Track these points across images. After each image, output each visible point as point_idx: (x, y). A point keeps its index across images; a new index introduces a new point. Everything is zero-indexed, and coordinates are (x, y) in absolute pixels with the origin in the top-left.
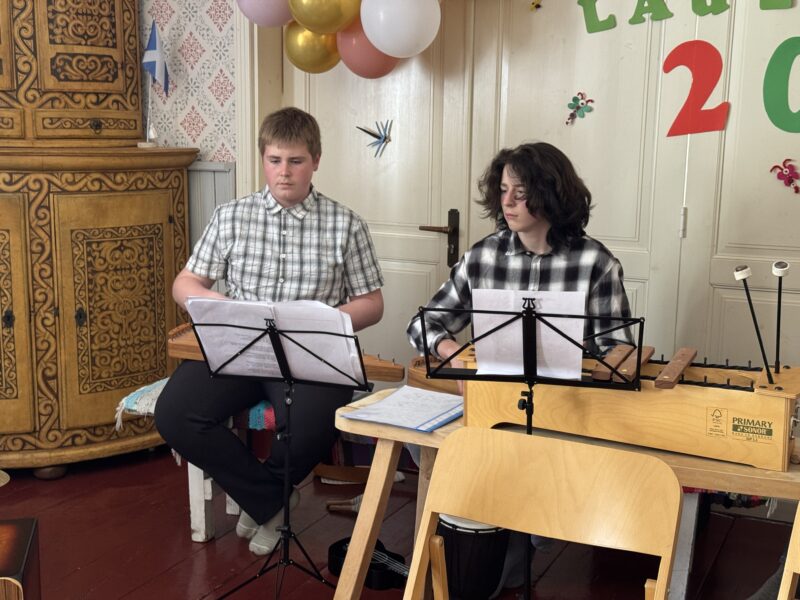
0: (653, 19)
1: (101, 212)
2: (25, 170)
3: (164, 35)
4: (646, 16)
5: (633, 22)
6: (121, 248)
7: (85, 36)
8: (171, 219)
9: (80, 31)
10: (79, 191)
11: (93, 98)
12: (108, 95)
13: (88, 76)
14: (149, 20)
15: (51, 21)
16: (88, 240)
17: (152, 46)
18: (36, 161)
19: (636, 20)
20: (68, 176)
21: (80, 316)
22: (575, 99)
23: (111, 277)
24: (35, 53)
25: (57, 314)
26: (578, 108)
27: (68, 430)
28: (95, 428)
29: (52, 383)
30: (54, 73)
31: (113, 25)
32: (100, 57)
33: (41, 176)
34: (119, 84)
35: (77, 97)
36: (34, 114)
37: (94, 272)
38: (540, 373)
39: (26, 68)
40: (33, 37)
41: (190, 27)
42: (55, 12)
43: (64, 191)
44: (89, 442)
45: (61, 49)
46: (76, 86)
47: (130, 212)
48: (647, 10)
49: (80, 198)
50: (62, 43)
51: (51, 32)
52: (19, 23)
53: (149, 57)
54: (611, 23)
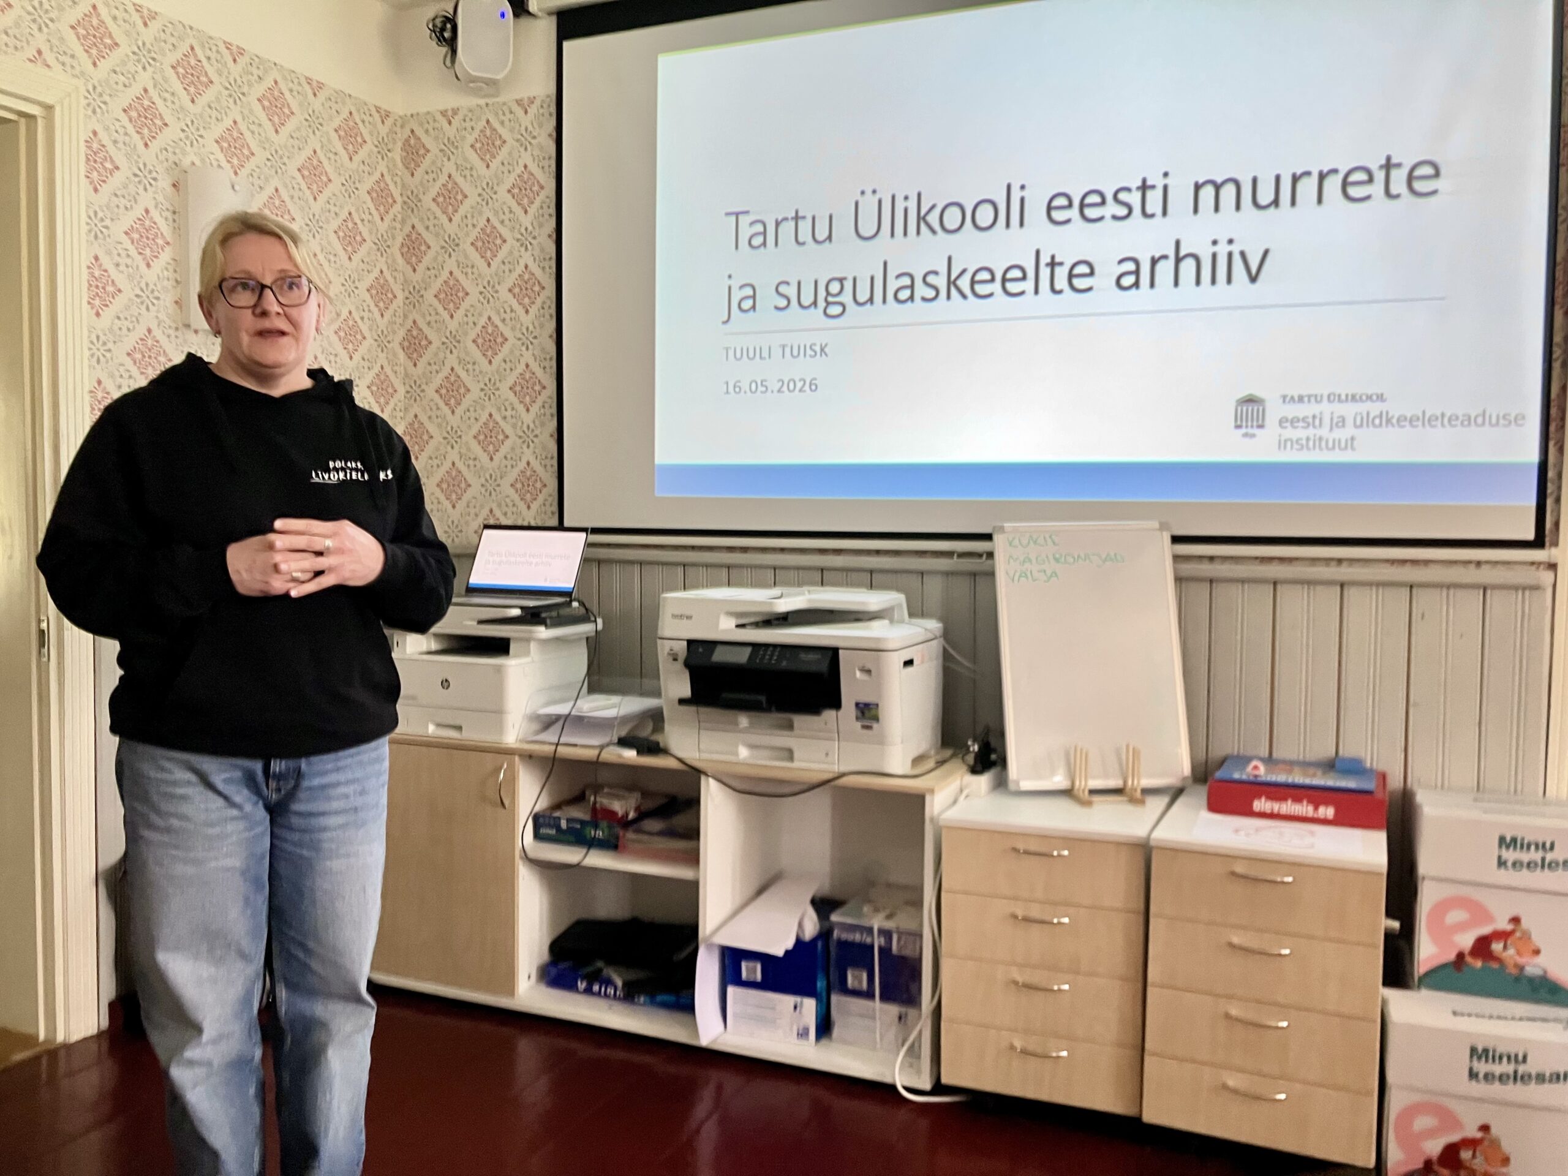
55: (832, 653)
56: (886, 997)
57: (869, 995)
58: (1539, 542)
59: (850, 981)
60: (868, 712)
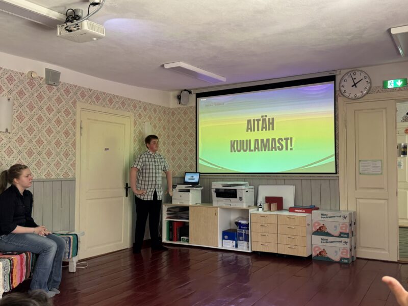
55: (236, 190)
56: (245, 241)
57: (242, 240)
58: (336, 173)
59: (240, 239)
60: (241, 198)
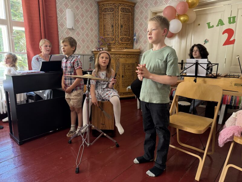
0: (221, 25)
1: (126, 61)
2: (116, 54)
3: (137, 35)
4: (219, 25)
5: (217, 26)
6: (129, 66)
7: (125, 35)
8: (136, 63)
9: (125, 34)
10: (123, 58)
11: (126, 44)
12: (128, 44)
13: (125, 41)
14: (135, 32)
15: (121, 32)
16: (124, 65)
17: (135, 36)
18: (118, 53)
19: (218, 26)
20: (122, 55)
21: (123, 76)
22: (205, 40)
23: (127, 71)
24: (118, 37)
25: (119, 76)
26: (206, 41)
27: (120, 93)
28: (124, 93)
29: (118, 86)
30: (121, 40)
31: (130, 33)
32: (127, 38)
33: (118, 55)
34: (130, 42)
35: (124, 44)
36: (118, 46)
37: (125, 70)
38: (198, 75)
39: (117, 40)
40: (118, 35)
41: (141, 33)
42: (121, 31)
43: (121, 58)
44: (123, 95)
45: (122, 37)
46: (124, 42)
47: (130, 61)
48: (220, 24)
49: (124, 59)
50: (122, 36)
51: (121, 34)
52: (116, 33)
53: (135, 38)
54: (213, 26)
